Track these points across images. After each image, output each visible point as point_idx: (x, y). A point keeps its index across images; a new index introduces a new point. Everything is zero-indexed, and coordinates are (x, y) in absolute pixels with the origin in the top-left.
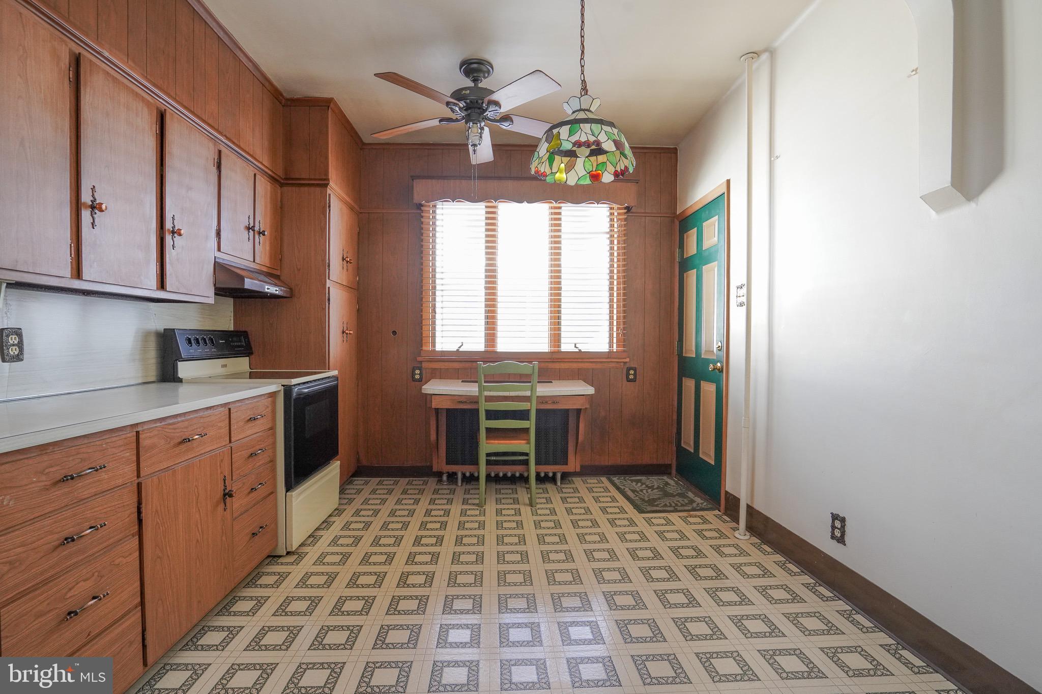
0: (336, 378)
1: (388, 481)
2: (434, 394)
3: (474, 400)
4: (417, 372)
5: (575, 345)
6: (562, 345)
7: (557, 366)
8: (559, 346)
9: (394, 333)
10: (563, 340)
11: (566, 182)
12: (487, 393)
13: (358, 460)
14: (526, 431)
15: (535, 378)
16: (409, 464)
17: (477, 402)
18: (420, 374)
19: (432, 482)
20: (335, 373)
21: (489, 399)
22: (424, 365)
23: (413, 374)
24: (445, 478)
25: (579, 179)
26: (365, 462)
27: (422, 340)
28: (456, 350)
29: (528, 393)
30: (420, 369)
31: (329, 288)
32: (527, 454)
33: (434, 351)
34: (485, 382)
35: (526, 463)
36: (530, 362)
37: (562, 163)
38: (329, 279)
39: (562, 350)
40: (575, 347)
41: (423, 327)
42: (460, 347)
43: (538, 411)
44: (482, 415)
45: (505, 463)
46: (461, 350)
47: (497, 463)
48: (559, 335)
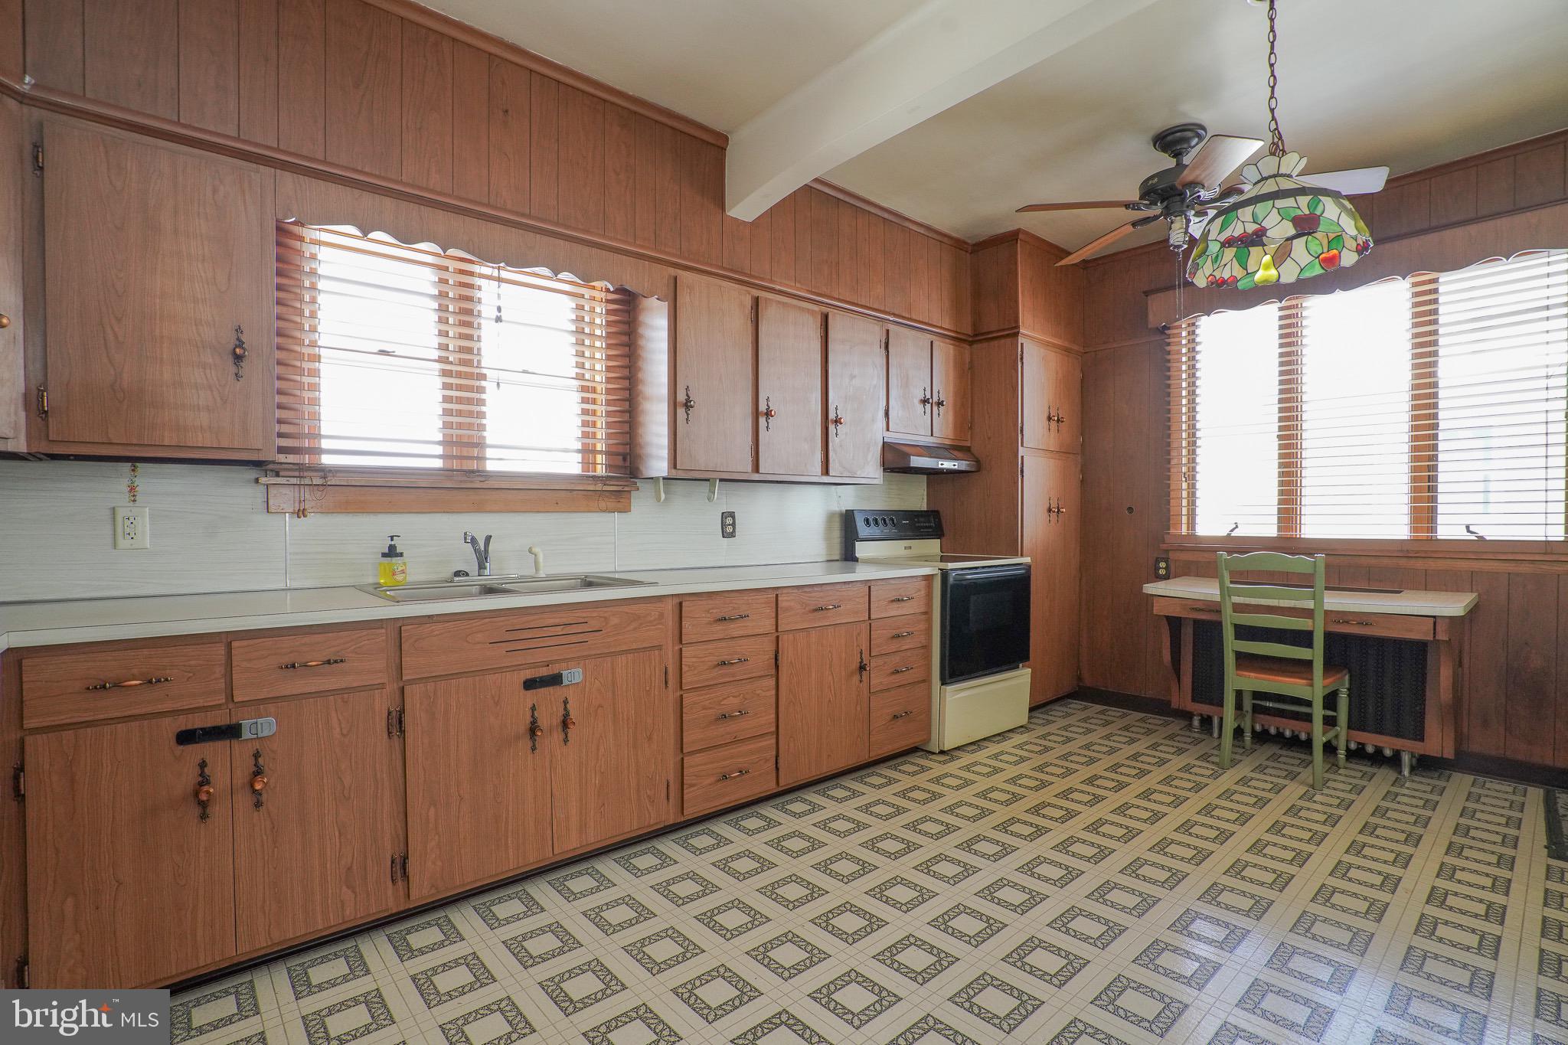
0: (1028, 567)
1: (1114, 712)
2: (1155, 595)
3: (1215, 608)
4: (1163, 565)
5: (1468, 527)
6: (1439, 528)
7: (1420, 564)
8: (1433, 530)
9: (1130, 509)
10: (1440, 519)
11: (1278, 280)
12: (1236, 599)
13: (1080, 678)
14: (1309, 664)
15: (1320, 581)
16: (1150, 694)
17: (1219, 612)
18: (1167, 568)
19: (1176, 726)
20: (1027, 560)
21: (1238, 608)
22: (1171, 555)
23: (1157, 568)
24: (1196, 722)
25: (1302, 270)
26: (1088, 681)
27: (1169, 520)
28: (1226, 534)
29: (1310, 604)
30: (1166, 560)
31: (1022, 457)
32: (1309, 704)
33: (1192, 536)
34: (1232, 582)
35: (1308, 718)
36: (1310, 554)
37: (1266, 254)
38: (1022, 445)
39: (1439, 537)
40: (1468, 531)
41: (1171, 501)
42: (1232, 531)
43: (1329, 636)
44: (1229, 633)
45: (1281, 713)
46: (1233, 534)
47: (1267, 711)
48: (1433, 511)
